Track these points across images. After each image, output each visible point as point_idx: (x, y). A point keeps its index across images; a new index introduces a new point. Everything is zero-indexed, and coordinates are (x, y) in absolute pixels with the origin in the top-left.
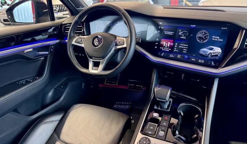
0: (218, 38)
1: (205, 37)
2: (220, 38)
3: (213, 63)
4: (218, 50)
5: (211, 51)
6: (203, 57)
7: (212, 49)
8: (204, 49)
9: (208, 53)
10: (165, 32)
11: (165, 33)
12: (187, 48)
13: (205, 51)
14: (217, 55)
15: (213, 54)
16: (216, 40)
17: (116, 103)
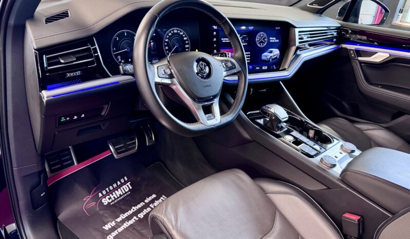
0: (275, 38)
1: (264, 39)
2: (276, 39)
3: (274, 67)
4: (276, 52)
5: (271, 55)
6: (266, 62)
7: (271, 52)
8: (266, 54)
9: (269, 56)
10: (222, 39)
11: (223, 41)
12: (249, 56)
13: (266, 56)
14: (276, 58)
15: (273, 57)
16: (273, 41)
17: (100, 195)
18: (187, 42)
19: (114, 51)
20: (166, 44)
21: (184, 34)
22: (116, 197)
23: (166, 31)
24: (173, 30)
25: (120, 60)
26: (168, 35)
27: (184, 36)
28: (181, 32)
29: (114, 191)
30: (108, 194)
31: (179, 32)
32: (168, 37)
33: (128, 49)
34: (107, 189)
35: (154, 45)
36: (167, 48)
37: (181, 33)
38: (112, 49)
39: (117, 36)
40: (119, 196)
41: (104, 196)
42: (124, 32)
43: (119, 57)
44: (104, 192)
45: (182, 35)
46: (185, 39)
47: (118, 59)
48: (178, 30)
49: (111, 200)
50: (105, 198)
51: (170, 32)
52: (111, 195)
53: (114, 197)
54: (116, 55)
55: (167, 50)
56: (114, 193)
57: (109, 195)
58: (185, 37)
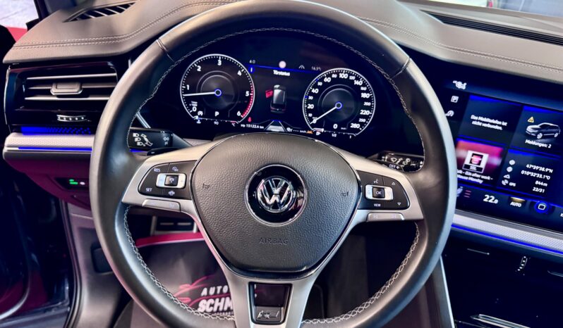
10: (473, 117)
11: (474, 123)
12: (548, 178)
17: (205, 292)
18: (367, 104)
19: (186, 91)
20: (311, 98)
21: (364, 85)
22: (221, 309)
23: (319, 72)
24: (338, 73)
25: (194, 109)
26: (322, 80)
27: (362, 89)
28: (358, 79)
29: (225, 297)
30: (215, 297)
31: (352, 78)
32: (320, 84)
33: (218, 93)
34: (219, 288)
35: (280, 95)
36: (311, 106)
37: (357, 83)
38: (182, 87)
39: (199, 64)
40: (226, 309)
41: (208, 297)
42: (217, 59)
43: (195, 104)
44: (212, 291)
45: (359, 87)
46: (364, 95)
47: (191, 108)
48: (350, 74)
49: (211, 309)
50: (207, 300)
51: (329, 75)
52: (217, 300)
53: (218, 307)
54: (188, 100)
55: (309, 111)
56: (223, 299)
57: (215, 299)
58: (367, 92)
